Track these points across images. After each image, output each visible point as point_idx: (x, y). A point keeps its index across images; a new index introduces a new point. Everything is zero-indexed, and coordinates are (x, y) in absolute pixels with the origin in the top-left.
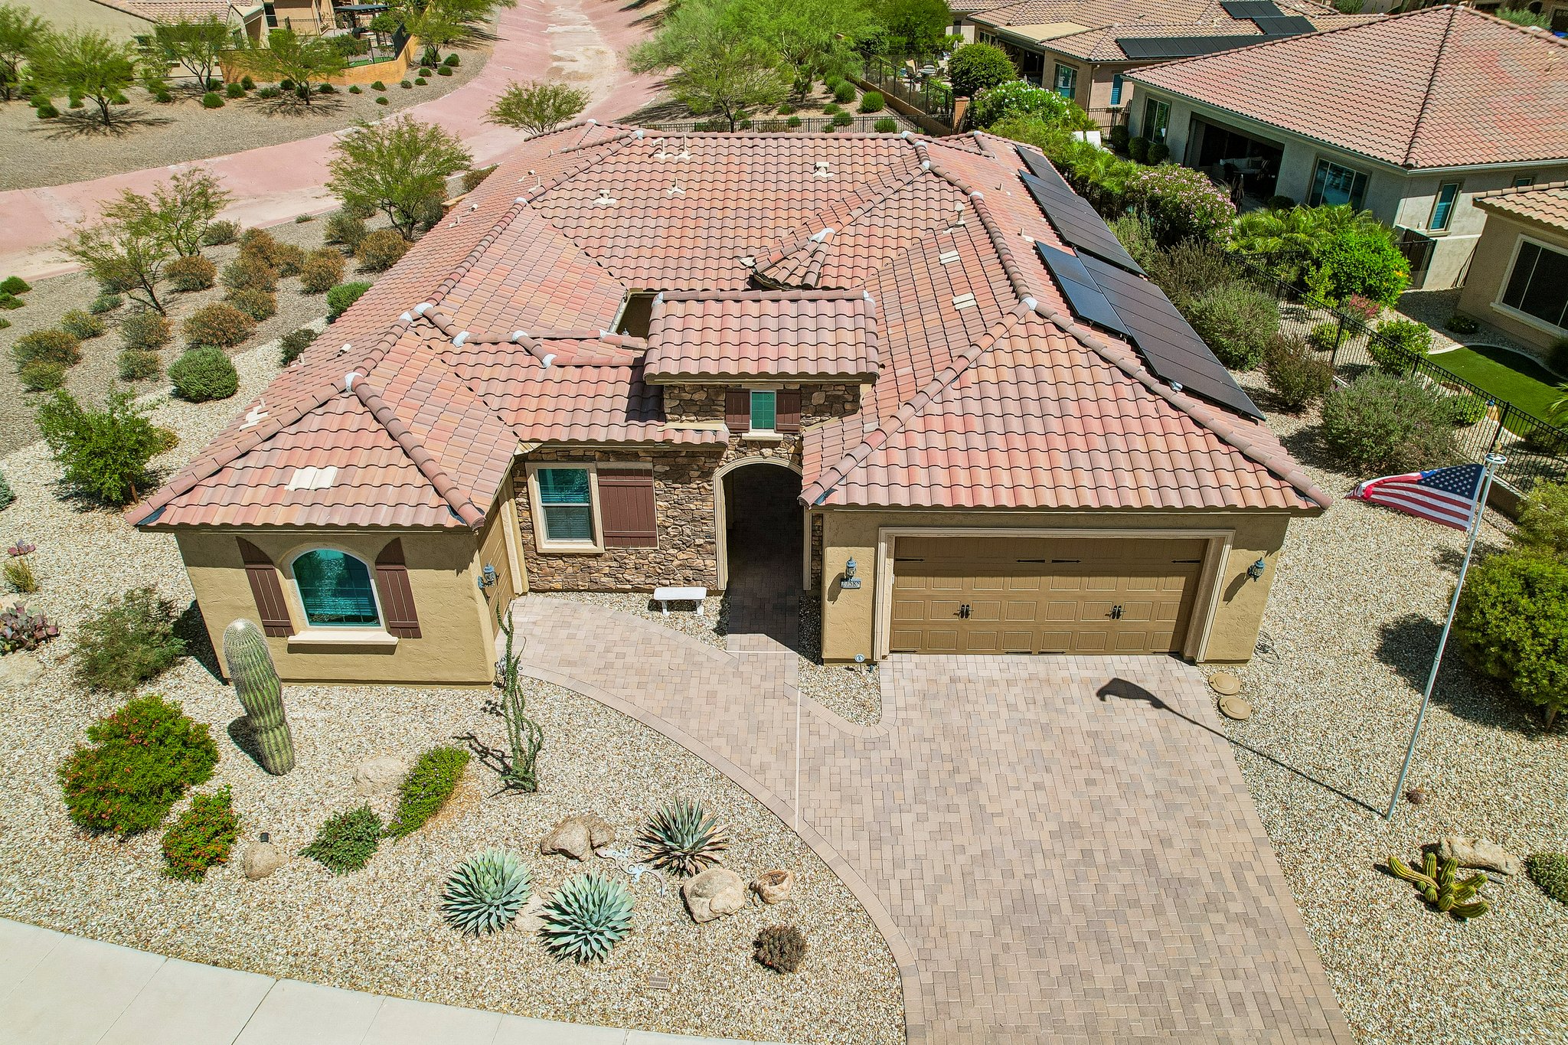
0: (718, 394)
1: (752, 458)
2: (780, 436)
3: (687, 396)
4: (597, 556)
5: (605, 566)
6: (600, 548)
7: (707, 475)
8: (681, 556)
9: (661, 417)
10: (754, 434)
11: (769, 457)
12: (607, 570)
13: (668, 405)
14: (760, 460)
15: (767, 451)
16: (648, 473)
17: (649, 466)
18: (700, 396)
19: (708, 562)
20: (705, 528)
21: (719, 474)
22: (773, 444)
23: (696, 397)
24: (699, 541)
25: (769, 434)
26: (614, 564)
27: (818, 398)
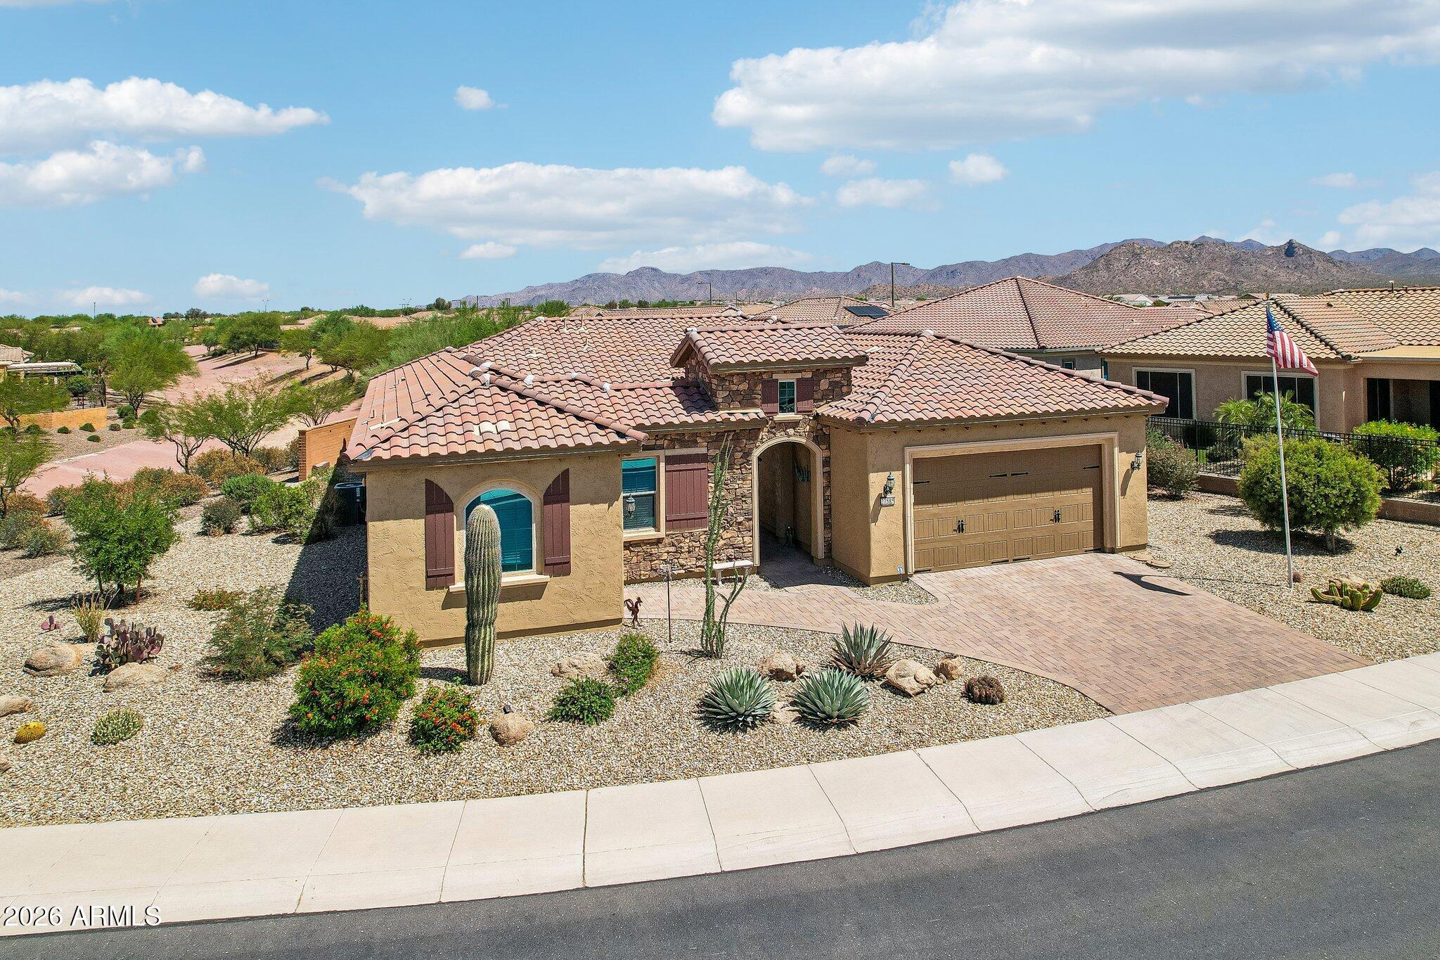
0: (756, 385)
1: (780, 438)
2: (800, 417)
3: (734, 388)
4: (659, 541)
5: (663, 551)
6: (662, 534)
7: (747, 455)
8: (726, 535)
9: (715, 408)
10: (780, 417)
11: (794, 437)
12: (665, 556)
13: (721, 396)
14: (785, 439)
15: (791, 431)
16: (703, 458)
17: (704, 451)
18: (744, 387)
19: (746, 539)
20: (745, 506)
21: (756, 453)
22: (794, 424)
23: (741, 387)
24: (740, 519)
25: (791, 416)
26: (673, 549)
27: (824, 384)
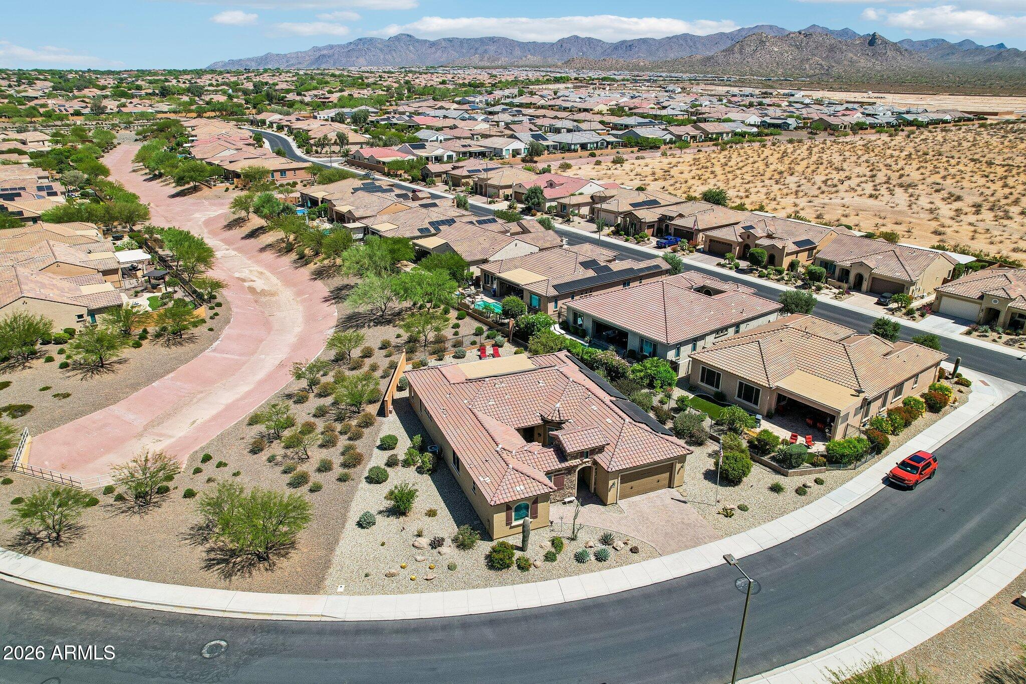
0: (578, 454)
2: (589, 460)
3: (572, 455)
8: (569, 491)
9: (567, 461)
10: (584, 460)
11: (587, 464)
13: (569, 458)
14: (585, 466)
17: (563, 472)
18: (575, 455)
19: (574, 492)
20: (573, 483)
21: (577, 471)
22: (588, 462)
24: (572, 486)
25: (587, 460)
26: (554, 496)
27: (597, 450)
